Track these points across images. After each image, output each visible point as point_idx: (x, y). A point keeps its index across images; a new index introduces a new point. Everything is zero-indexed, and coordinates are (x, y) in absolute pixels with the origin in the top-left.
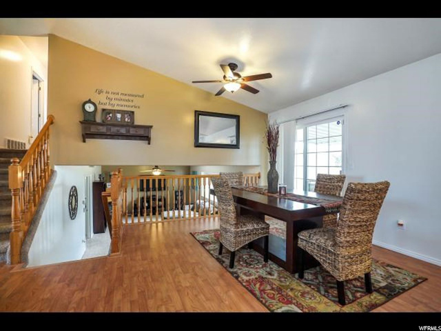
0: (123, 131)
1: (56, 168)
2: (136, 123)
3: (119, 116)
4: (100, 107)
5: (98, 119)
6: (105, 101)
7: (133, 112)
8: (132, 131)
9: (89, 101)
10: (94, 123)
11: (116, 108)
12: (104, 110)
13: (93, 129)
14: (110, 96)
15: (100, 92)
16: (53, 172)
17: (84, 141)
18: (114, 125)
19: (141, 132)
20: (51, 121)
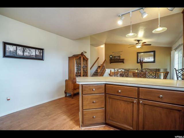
0: (118, 61)
1: (106, 69)
2: (121, 59)
3: (117, 57)
4: (113, 56)
5: (113, 59)
6: (114, 54)
7: (120, 56)
8: (120, 61)
9: (111, 55)
10: (112, 60)
11: (117, 55)
12: (114, 56)
13: (112, 61)
14: (115, 53)
15: (113, 53)
16: (105, 70)
17: (110, 64)
18: (116, 60)
19: (121, 61)
20: (105, 60)
